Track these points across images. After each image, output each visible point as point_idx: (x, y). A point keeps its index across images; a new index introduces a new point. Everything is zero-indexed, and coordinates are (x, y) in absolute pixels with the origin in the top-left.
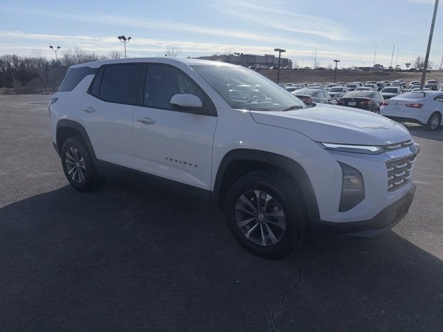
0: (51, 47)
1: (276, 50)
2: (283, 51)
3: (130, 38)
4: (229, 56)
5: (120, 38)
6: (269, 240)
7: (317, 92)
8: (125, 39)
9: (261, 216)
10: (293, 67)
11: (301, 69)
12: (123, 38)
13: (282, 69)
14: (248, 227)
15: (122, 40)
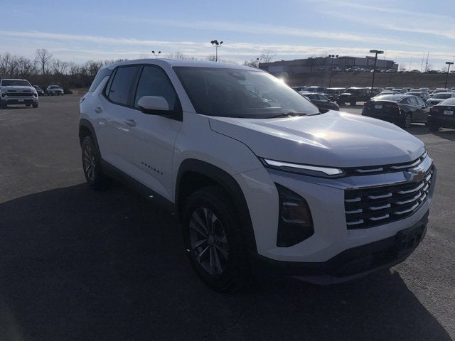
0: (153, 52)
1: (371, 51)
2: (380, 52)
3: (221, 43)
4: (324, 59)
5: (212, 42)
6: (215, 268)
7: (408, 98)
8: (217, 44)
9: (211, 239)
10: (399, 70)
11: (408, 72)
12: (216, 42)
13: (385, 72)
14: (200, 249)
15: (215, 44)
